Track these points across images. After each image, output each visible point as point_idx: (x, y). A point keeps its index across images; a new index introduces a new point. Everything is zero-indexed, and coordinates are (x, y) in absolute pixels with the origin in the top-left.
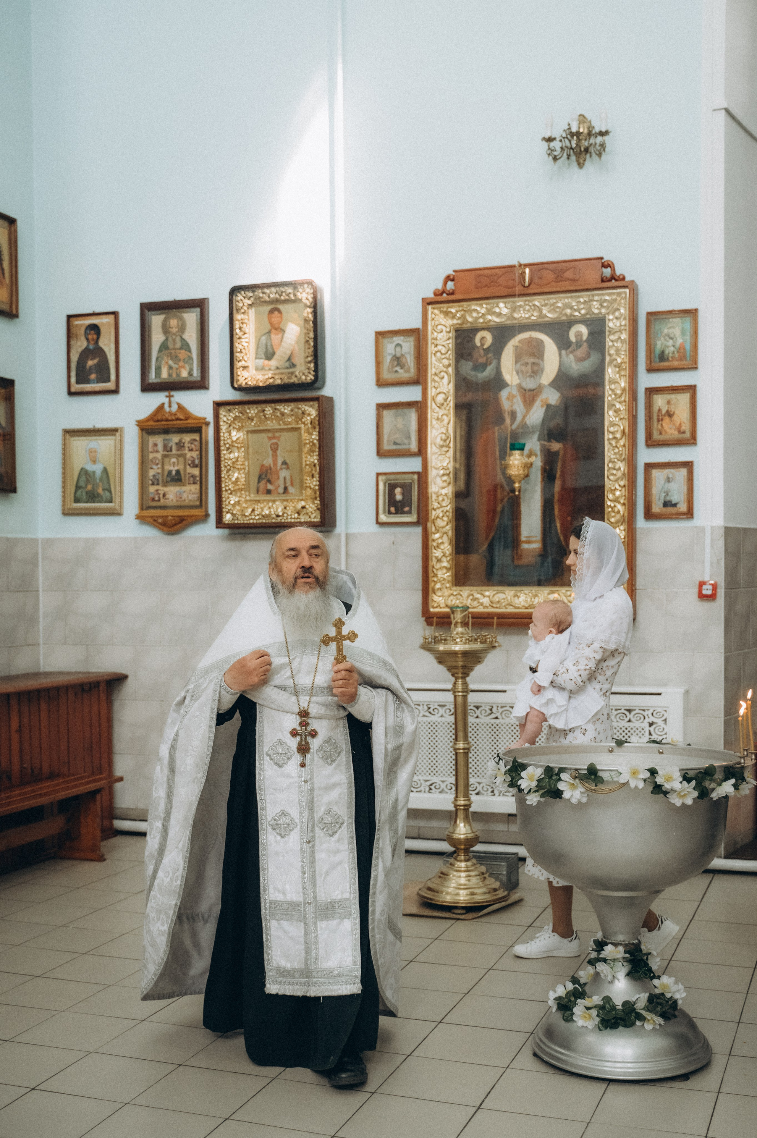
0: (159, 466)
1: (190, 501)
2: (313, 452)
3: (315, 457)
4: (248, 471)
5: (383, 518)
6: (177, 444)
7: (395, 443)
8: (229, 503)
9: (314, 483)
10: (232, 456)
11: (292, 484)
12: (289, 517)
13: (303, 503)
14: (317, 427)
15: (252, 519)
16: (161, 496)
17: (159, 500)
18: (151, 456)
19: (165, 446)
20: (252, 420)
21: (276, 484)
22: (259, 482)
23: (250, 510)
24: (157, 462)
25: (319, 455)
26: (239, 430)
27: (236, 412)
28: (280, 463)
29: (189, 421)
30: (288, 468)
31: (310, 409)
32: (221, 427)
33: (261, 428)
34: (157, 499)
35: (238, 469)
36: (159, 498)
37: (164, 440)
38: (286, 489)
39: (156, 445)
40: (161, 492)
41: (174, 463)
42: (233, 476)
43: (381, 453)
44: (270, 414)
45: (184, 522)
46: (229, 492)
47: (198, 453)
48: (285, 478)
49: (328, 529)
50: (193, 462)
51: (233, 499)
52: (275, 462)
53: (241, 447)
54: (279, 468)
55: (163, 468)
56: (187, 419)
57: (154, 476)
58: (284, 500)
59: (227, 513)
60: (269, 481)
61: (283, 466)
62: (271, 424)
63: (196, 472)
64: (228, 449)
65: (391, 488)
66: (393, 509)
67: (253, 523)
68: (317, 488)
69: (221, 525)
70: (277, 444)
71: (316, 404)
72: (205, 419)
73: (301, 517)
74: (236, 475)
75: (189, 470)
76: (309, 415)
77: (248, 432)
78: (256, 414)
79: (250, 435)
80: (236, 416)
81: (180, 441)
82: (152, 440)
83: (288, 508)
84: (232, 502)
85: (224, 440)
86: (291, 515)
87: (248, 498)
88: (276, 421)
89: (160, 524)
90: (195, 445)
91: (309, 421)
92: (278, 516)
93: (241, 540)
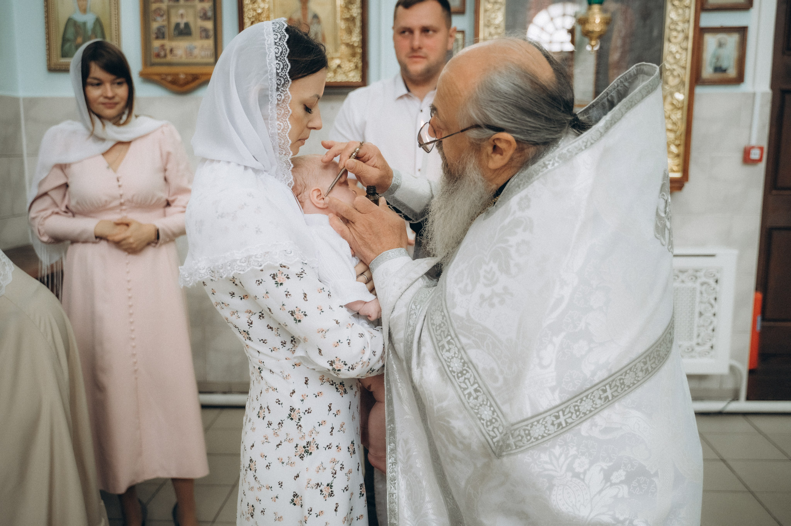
0: (165, 17)
1: (202, 57)
10: (256, 6)
11: (325, 41)
16: (168, 51)
17: (165, 56)
18: (155, 6)
24: (162, 13)
28: (310, 16)
30: (319, 23)
34: (162, 53)
36: (165, 54)
40: (168, 48)
41: (182, 14)
47: (211, 4)
50: (205, 14)
52: (305, 16)
54: (309, 22)
55: (169, 20)
57: (159, 29)
61: (314, 21)
63: (209, 25)
73: (338, 76)
75: (201, 23)
89: (169, 83)
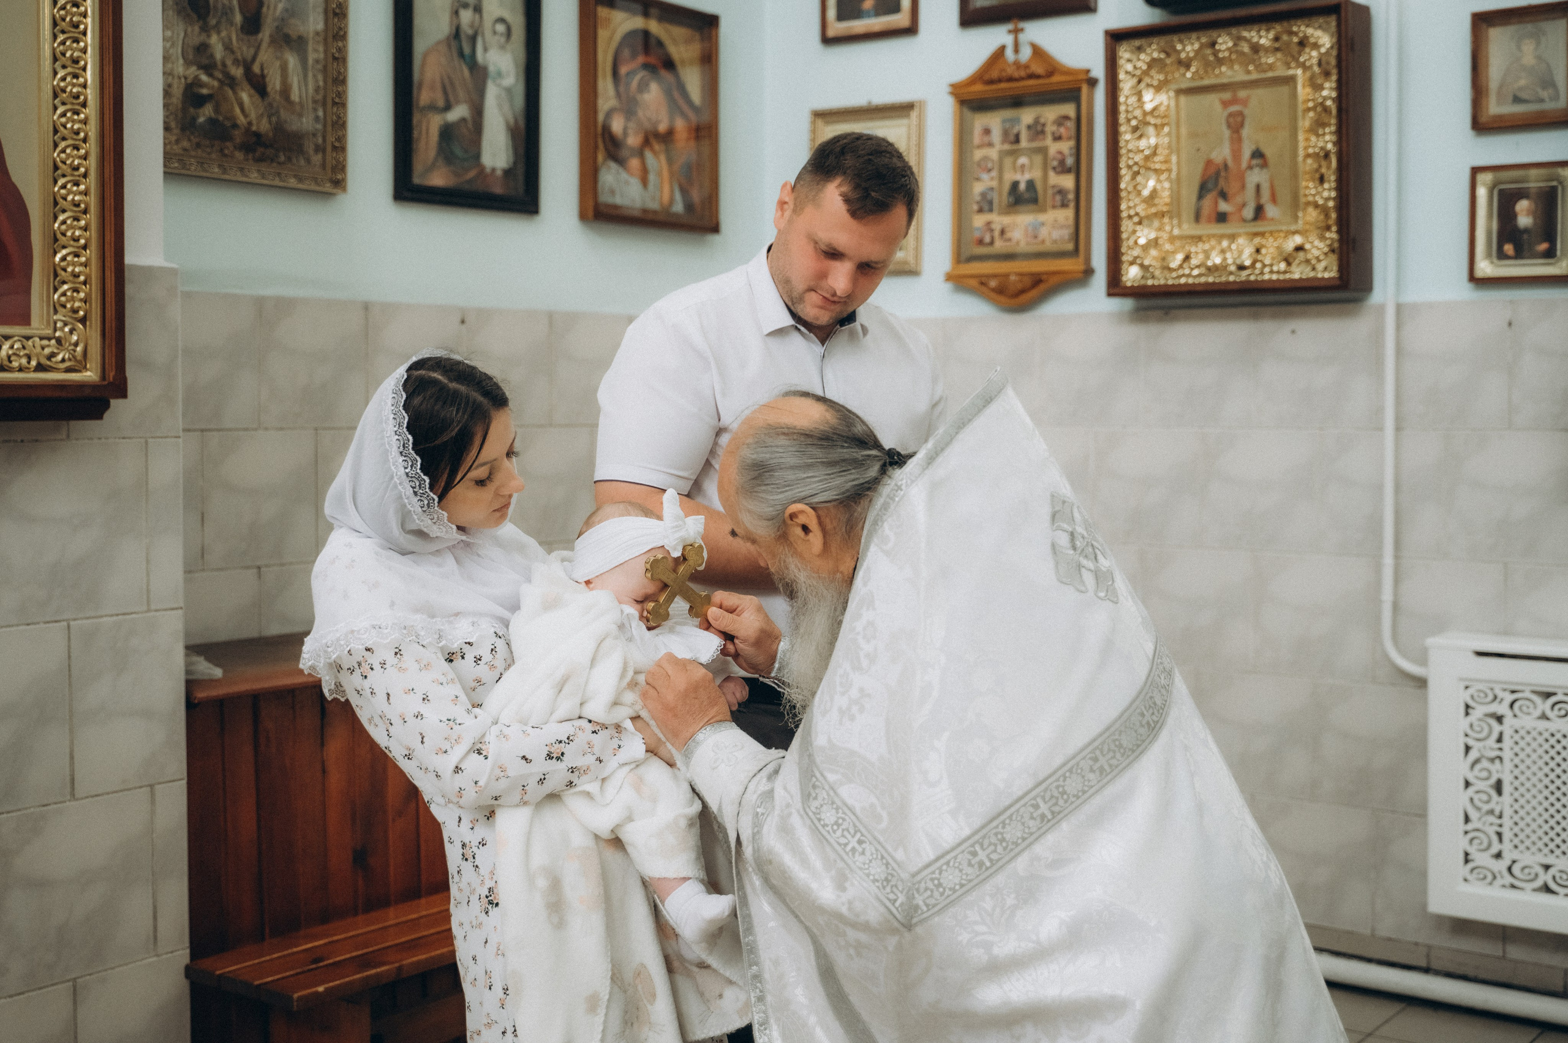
0: (994, 174)
1: (1055, 242)
2: (1324, 125)
3: (1328, 138)
4: (1178, 174)
5: (1485, 267)
6: (1029, 127)
7: (1517, 100)
8: (1136, 243)
9: (1327, 193)
10: (1143, 143)
11: (1274, 199)
12: (1267, 270)
13: (1298, 240)
14: (1334, 71)
15: (1183, 275)
16: (997, 234)
17: (992, 243)
18: (978, 154)
19: (1005, 133)
20: (1188, 66)
21: (1239, 200)
22: (1200, 197)
23: (1180, 257)
24: (990, 165)
25: (1339, 132)
26: (1158, 89)
27: (1153, 50)
28: (1246, 153)
29: (1056, 79)
30: (1264, 165)
31: (1319, 33)
32: (1121, 85)
33: (1206, 82)
34: (987, 239)
35: (1156, 171)
36: (993, 238)
37: (1004, 121)
38: (1259, 212)
39: (987, 131)
40: (997, 228)
41: (1023, 166)
42: (1145, 186)
43: (1481, 125)
44: (1228, 49)
45: (1042, 287)
46: (1136, 219)
47: (1072, 143)
48: (1258, 187)
49: (1356, 295)
50: (1062, 162)
51: (1144, 236)
52: (1236, 154)
53: (1163, 125)
54: (1244, 165)
55: (1001, 178)
56: (1050, 74)
57: (983, 195)
58: (1256, 234)
59: (1132, 263)
60: (1224, 195)
61: (1254, 162)
62: (1229, 73)
63: (1068, 182)
64: (1135, 129)
65: (1506, 202)
66: (1509, 248)
67: (1186, 285)
68: (1331, 204)
69: (1116, 291)
70: (1241, 114)
71: (1333, 21)
72: (1088, 71)
73: (1294, 268)
74: (1151, 183)
75: (1054, 179)
76: (1316, 46)
77: (1179, 92)
78: (1197, 52)
79: (1183, 99)
80: (1154, 60)
81: (1037, 121)
82: (980, 121)
83: (1263, 251)
84: (1142, 241)
85: (1127, 111)
86: (1271, 265)
87: (1176, 232)
88: (1241, 64)
89: (993, 290)
90: (1067, 129)
91: (1315, 61)
92: (1242, 268)
93: (1160, 320)
